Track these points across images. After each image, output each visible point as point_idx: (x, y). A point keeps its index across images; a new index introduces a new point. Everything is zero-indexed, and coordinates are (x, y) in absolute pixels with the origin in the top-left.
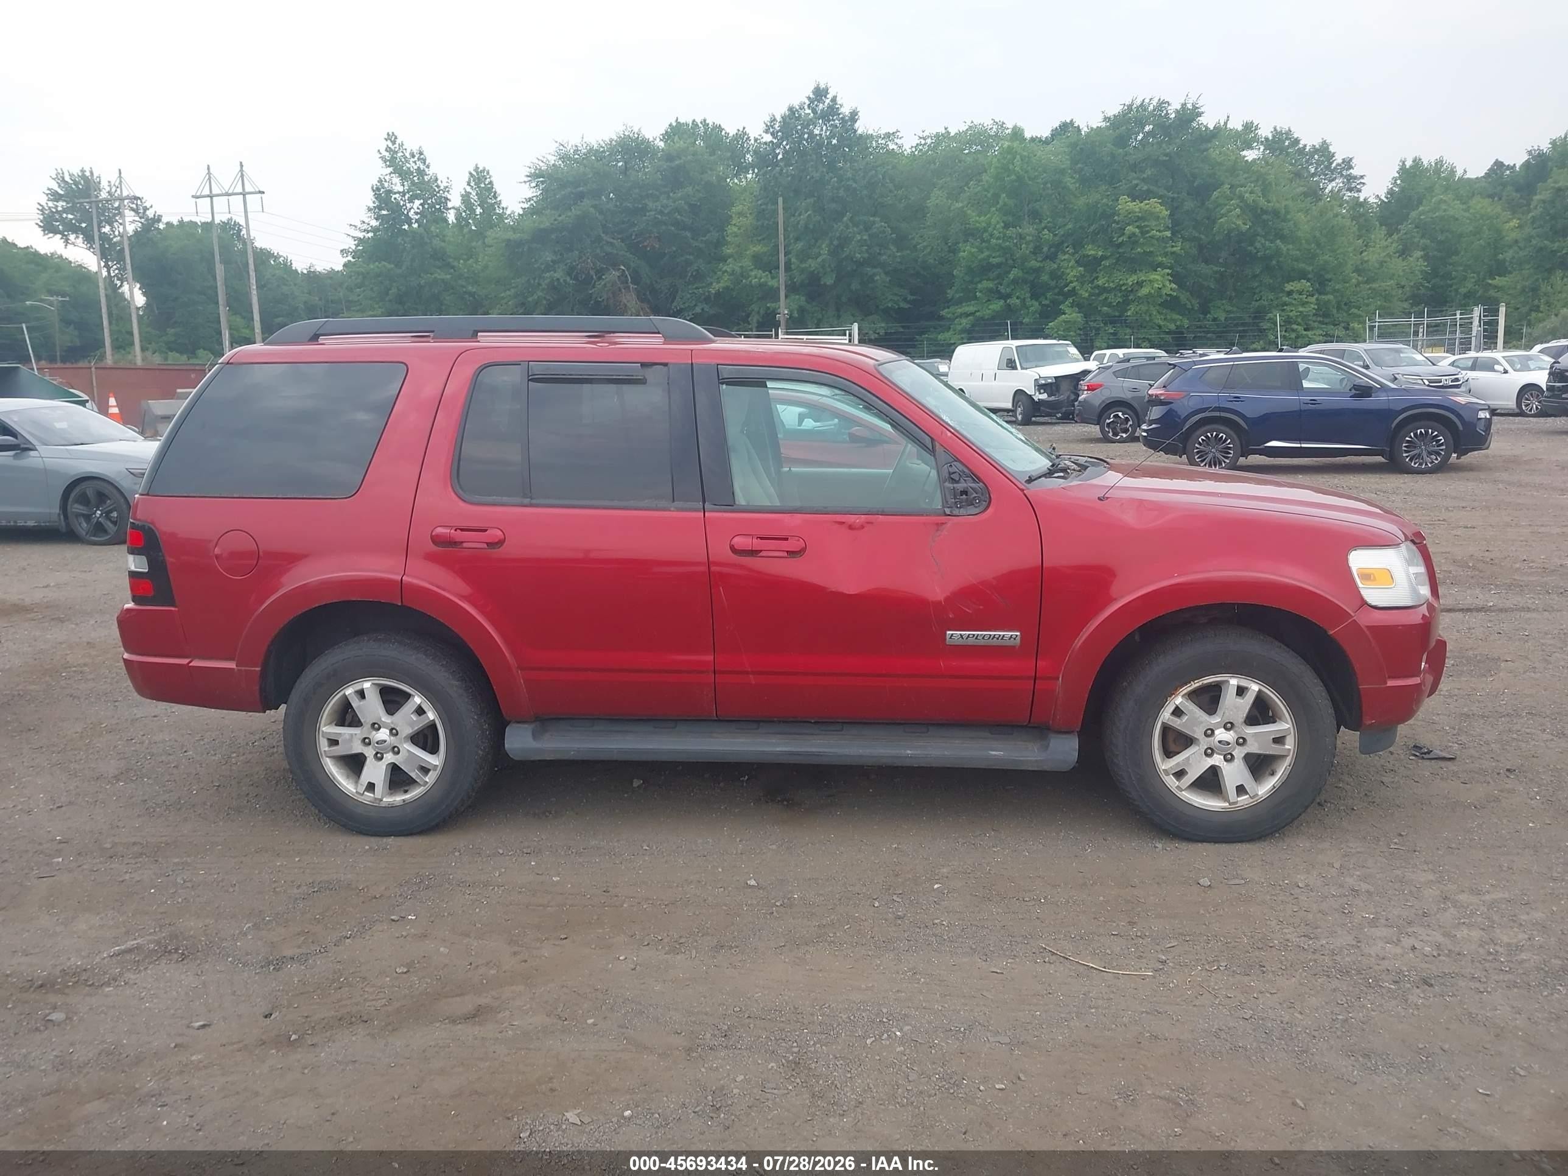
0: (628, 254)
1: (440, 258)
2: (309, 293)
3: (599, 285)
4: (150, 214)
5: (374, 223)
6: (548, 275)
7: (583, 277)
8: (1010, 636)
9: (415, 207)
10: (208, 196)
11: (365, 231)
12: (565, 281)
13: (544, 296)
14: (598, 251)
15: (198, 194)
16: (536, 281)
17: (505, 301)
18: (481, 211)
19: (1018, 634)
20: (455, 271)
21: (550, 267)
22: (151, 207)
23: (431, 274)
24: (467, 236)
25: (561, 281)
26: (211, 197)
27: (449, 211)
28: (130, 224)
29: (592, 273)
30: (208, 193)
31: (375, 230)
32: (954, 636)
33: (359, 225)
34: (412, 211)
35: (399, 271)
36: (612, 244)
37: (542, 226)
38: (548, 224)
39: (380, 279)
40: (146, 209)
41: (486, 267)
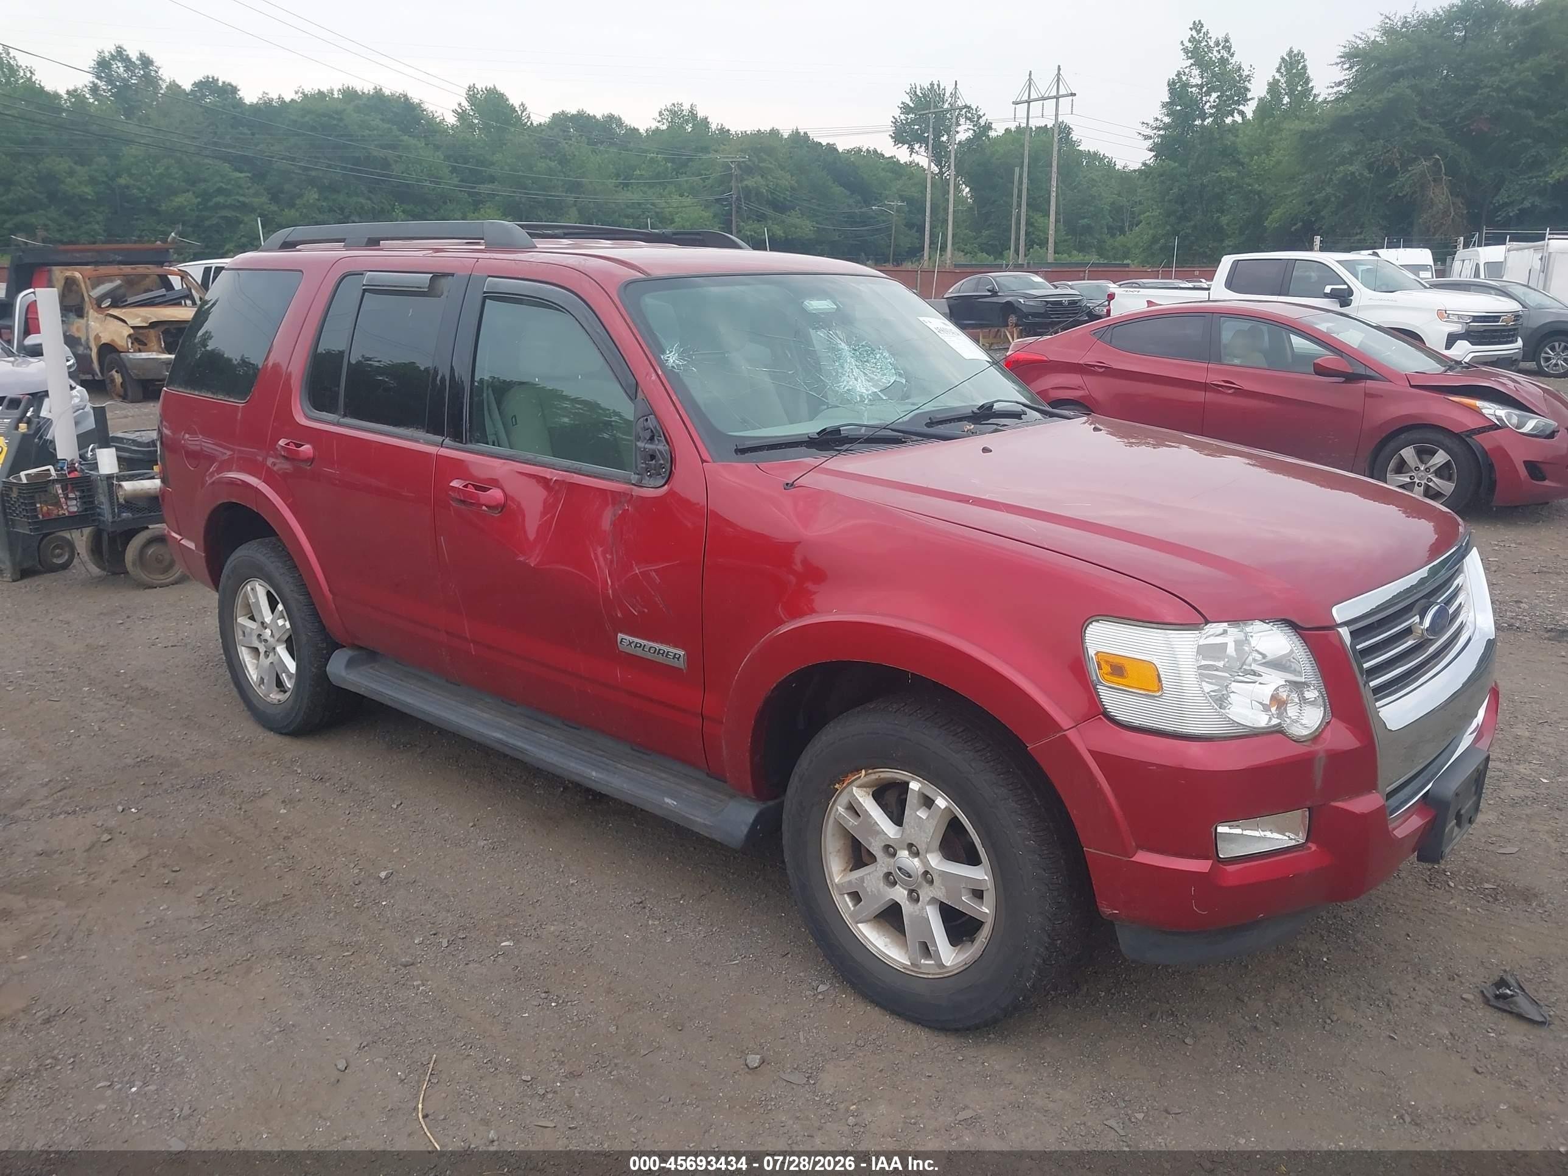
0: (1448, 142)
1: (1229, 154)
2: (1119, 195)
3: (1402, 178)
4: (982, 122)
5: (1167, 120)
6: (1342, 168)
7: (1386, 168)
8: (674, 654)
9: (1212, 100)
10: (1026, 101)
11: (1156, 128)
12: (1361, 174)
13: (1333, 192)
14: (1408, 138)
15: (1018, 100)
16: (1328, 176)
17: (1289, 200)
18: (1289, 100)
19: (682, 653)
20: (1243, 168)
21: (1344, 160)
22: (984, 115)
23: (1217, 172)
24: (1266, 129)
25: (1357, 174)
26: (1028, 102)
27: (1248, 102)
28: (964, 132)
29: (1397, 164)
30: (1027, 98)
31: (1166, 127)
32: (626, 641)
33: (1151, 122)
34: (1208, 104)
35: (1184, 170)
36: (1428, 129)
37: (1345, 113)
38: (1351, 110)
39: (1162, 178)
40: (979, 117)
41: (1279, 162)
